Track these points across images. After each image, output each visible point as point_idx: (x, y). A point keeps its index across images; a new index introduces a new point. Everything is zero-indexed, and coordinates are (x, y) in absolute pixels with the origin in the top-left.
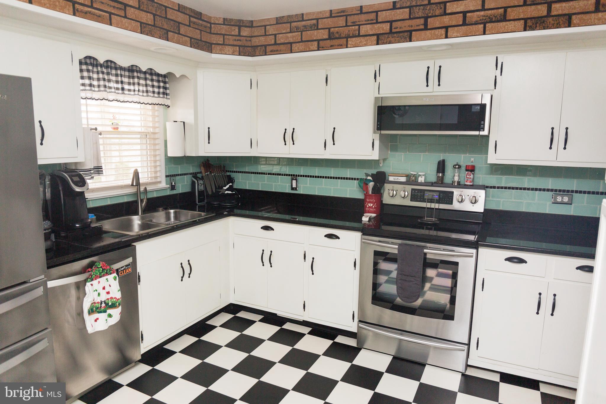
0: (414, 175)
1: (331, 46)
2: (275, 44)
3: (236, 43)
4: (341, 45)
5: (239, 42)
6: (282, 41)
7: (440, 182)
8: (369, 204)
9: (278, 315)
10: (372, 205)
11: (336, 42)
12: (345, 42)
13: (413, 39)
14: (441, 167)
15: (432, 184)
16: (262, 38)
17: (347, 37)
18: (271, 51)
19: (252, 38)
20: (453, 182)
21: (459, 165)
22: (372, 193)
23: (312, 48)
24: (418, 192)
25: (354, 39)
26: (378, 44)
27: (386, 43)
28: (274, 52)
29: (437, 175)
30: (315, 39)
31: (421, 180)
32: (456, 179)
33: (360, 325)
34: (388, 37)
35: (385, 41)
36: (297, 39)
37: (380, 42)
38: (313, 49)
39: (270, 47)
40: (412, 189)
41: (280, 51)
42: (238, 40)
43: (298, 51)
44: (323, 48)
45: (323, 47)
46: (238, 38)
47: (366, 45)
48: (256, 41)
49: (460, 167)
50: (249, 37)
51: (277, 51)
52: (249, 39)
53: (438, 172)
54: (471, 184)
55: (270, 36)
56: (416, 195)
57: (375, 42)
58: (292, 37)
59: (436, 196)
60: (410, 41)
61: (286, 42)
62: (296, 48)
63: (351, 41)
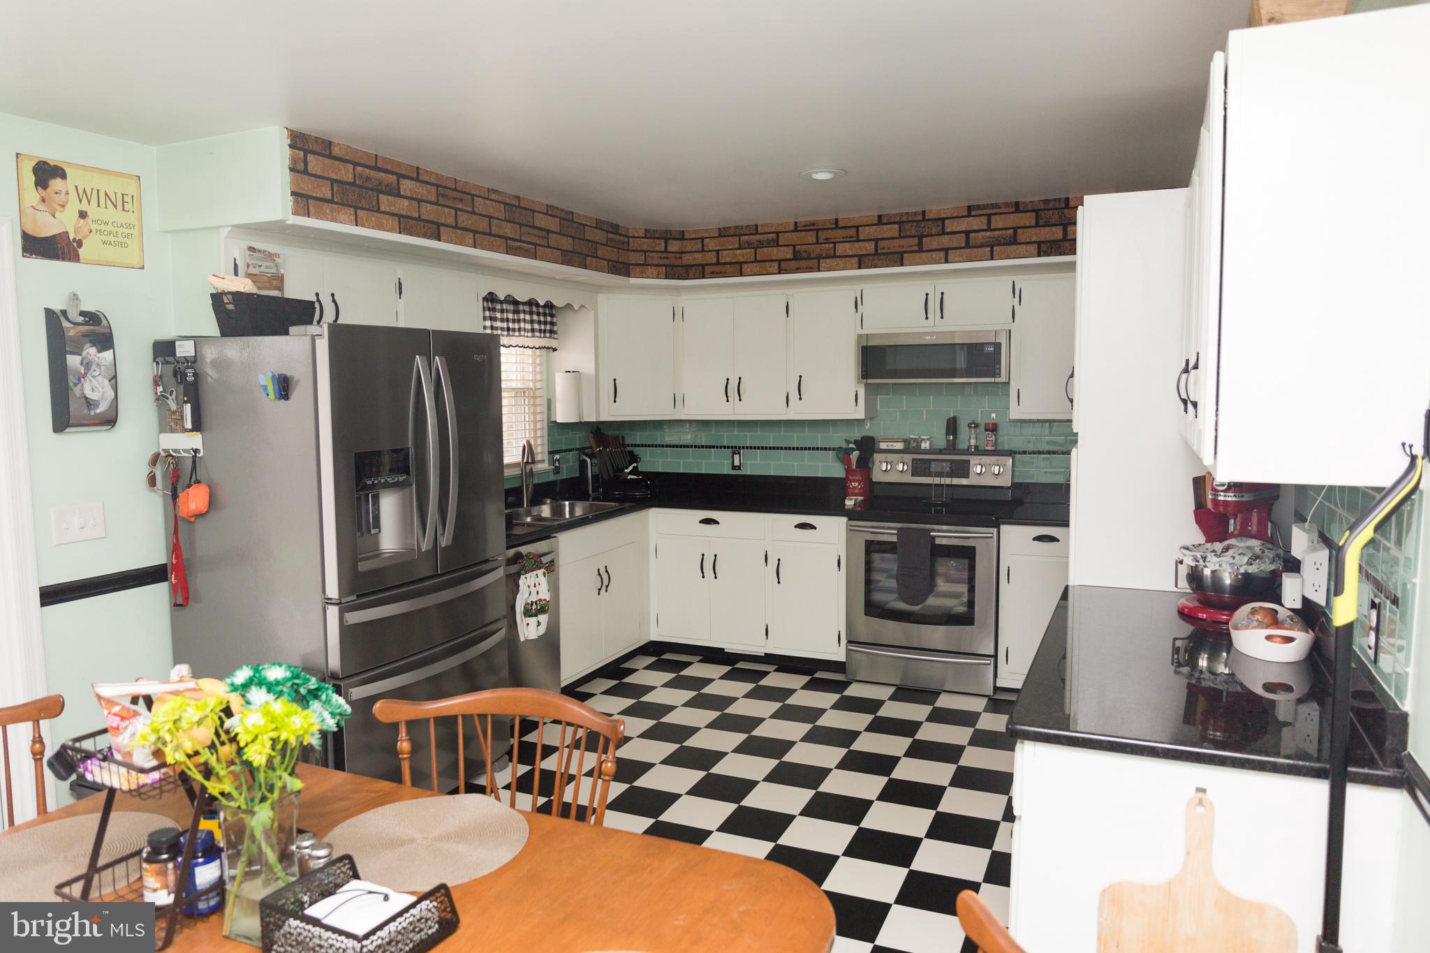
0: (915, 440)
1: (798, 269)
2: (718, 263)
3: (662, 262)
4: (811, 268)
5: (666, 260)
6: (728, 260)
7: (952, 447)
8: (853, 484)
9: (726, 651)
10: (857, 484)
11: (803, 264)
12: (816, 264)
13: (905, 263)
14: (952, 426)
15: (940, 452)
16: (699, 256)
17: (819, 258)
18: (713, 273)
19: (683, 255)
20: (970, 447)
21: (975, 424)
22: (857, 467)
23: (770, 270)
24: (921, 463)
25: (828, 260)
26: (860, 268)
27: (871, 267)
28: (714, 275)
29: (946, 438)
30: (774, 258)
31: (925, 445)
32: (973, 442)
33: (849, 647)
34: (874, 260)
35: (870, 264)
36: (750, 258)
37: (862, 265)
38: (772, 272)
39: (710, 267)
40: (913, 460)
41: (725, 273)
42: (664, 258)
43: (751, 273)
44: (787, 272)
45: (786, 270)
46: (664, 255)
47: (844, 269)
48: (688, 259)
49: (977, 426)
50: (679, 253)
51: (721, 273)
52: (679, 255)
53: (948, 434)
54: (993, 448)
55: (710, 253)
56: (919, 468)
57: (857, 265)
58: (740, 255)
59: (946, 467)
60: (902, 265)
61: (733, 261)
62: (748, 270)
63: (823, 263)
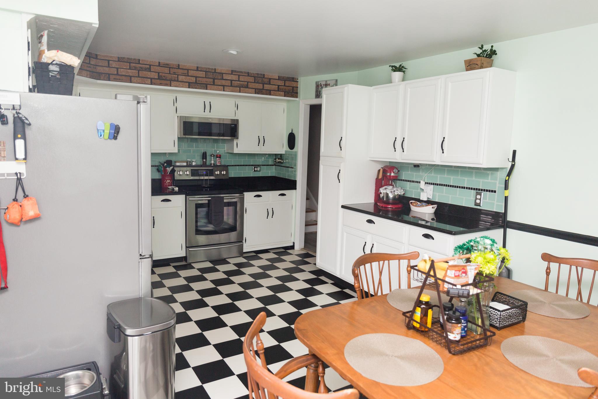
0: (190, 161)
1: (160, 84)
2: (117, 74)
3: (88, 69)
4: (167, 84)
6: (124, 74)
7: (204, 164)
8: (168, 181)
10: (169, 181)
11: (162, 82)
12: (169, 83)
13: (208, 89)
14: (204, 155)
15: (201, 166)
16: (107, 69)
17: (171, 80)
18: (114, 79)
19: (97, 67)
20: (211, 164)
21: (213, 155)
22: (169, 174)
23: (147, 82)
24: (195, 171)
25: (175, 82)
26: (189, 88)
27: (194, 88)
28: (115, 80)
29: (203, 160)
30: (149, 77)
31: (194, 164)
32: (213, 162)
33: (190, 249)
34: (195, 85)
35: (193, 87)
36: (136, 75)
37: (190, 87)
38: (148, 83)
39: (113, 76)
40: (191, 170)
41: (122, 80)
42: (89, 67)
43: (136, 82)
44: (155, 84)
45: (154, 83)
46: (89, 65)
47: (182, 87)
48: (100, 69)
50: (95, 65)
51: (120, 79)
52: (95, 67)
53: (203, 159)
54: (220, 164)
55: (113, 69)
56: (194, 173)
57: (188, 86)
58: (131, 72)
59: (204, 172)
60: (207, 89)
61: (127, 75)
62: (135, 80)
63: (173, 83)
